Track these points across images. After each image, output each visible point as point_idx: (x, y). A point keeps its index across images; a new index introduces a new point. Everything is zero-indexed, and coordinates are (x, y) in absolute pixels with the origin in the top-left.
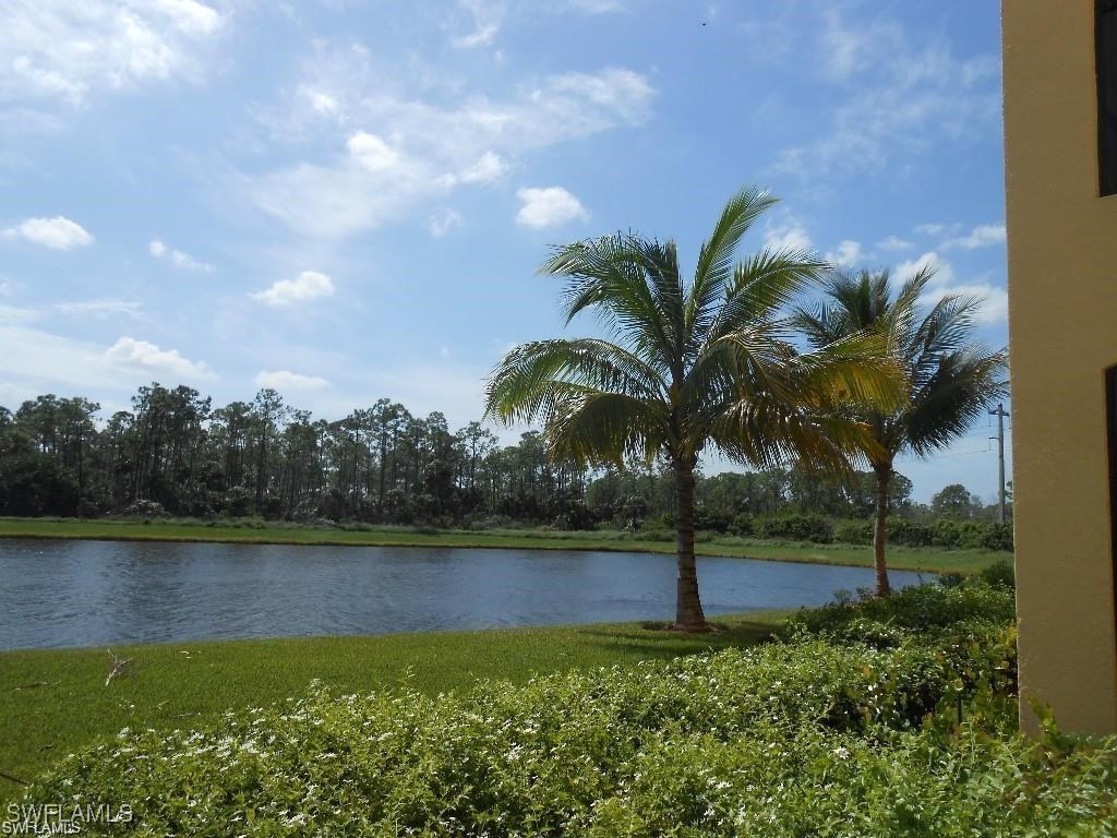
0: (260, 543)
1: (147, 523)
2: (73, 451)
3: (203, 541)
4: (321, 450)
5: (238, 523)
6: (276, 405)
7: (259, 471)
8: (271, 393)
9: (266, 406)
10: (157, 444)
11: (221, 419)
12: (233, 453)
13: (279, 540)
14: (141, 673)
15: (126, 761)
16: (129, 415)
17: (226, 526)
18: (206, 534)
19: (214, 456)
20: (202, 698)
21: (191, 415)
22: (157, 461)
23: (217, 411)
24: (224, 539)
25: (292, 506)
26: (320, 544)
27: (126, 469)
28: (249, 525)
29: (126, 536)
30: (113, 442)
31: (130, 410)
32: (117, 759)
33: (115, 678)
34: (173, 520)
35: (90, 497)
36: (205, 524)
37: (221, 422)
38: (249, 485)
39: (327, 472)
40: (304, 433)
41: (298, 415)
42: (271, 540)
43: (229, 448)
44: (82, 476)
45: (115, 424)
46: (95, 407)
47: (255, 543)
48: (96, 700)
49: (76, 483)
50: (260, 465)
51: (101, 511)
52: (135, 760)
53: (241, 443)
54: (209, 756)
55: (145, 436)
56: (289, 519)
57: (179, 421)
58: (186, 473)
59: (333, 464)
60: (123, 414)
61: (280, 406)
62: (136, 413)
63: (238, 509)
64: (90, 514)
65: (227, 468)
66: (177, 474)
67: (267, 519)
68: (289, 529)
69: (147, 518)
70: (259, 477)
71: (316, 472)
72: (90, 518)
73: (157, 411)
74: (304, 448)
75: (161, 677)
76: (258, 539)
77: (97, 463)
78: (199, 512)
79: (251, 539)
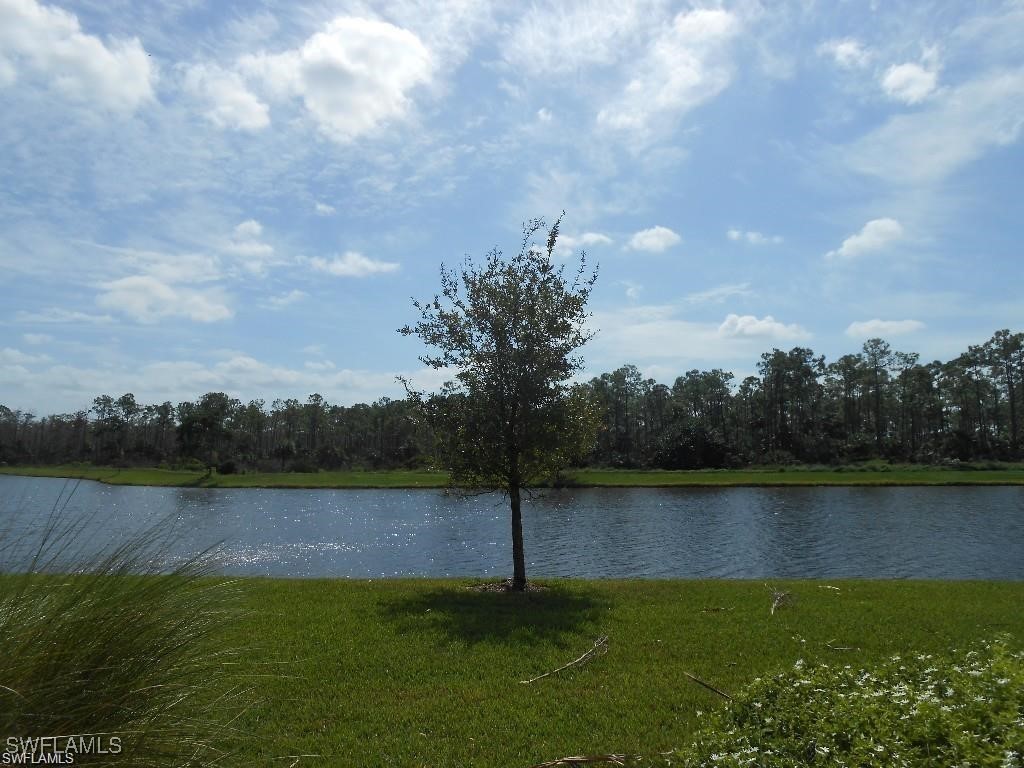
0: (887, 485)
1: (782, 471)
2: (715, 414)
3: (832, 485)
4: (938, 391)
5: (864, 467)
6: (884, 353)
7: (877, 416)
8: (877, 342)
9: (873, 355)
10: (782, 401)
11: (835, 373)
12: (850, 403)
13: (906, 482)
14: (799, 605)
15: (805, 693)
16: (756, 379)
17: (852, 471)
18: (835, 478)
19: (831, 407)
20: (858, 634)
21: (808, 372)
22: (784, 418)
23: (830, 366)
24: (852, 483)
25: (915, 448)
26: (949, 485)
27: (760, 425)
28: (874, 469)
29: (767, 482)
30: (745, 403)
31: (757, 375)
32: (797, 689)
33: (777, 609)
34: (804, 467)
35: (735, 451)
36: (833, 469)
37: (835, 376)
38: (869, 430)
39: (948, 412)
40: (918, 377)
41: (906, 359)
42: (898, 482)
43: (845, 398)
44: (726, 435)
45: (745, 388)
46: (729, 376)
47: (881, 485)
48: (765, 627)
49: (721, 441)
50: (877, 413)
51: (744, 463)
52: (814, 693)
53: (857, 394)
54: (885, 700)
55: (770, 395)
56: (913, 461)
57: (798, 379)
58: (810, 425)
59: (954, 404)
60: (751, 379)
61: (889, 353)
62: (762, 377)
63: (861, 453)
64: (735, 466)
65: (845, 417)
66: (802, 427)
67: (891, 463)
68: (914, 471)
69: (782, 467)
70: (877, 424)
71: (936, 414)
72: (736, 469)
73: (779, 372)
74: (919, 391)
75: (817, 610)
76: (884, 481)
77: (736, 422)
78: (825, 459)
79: (878, 482)
